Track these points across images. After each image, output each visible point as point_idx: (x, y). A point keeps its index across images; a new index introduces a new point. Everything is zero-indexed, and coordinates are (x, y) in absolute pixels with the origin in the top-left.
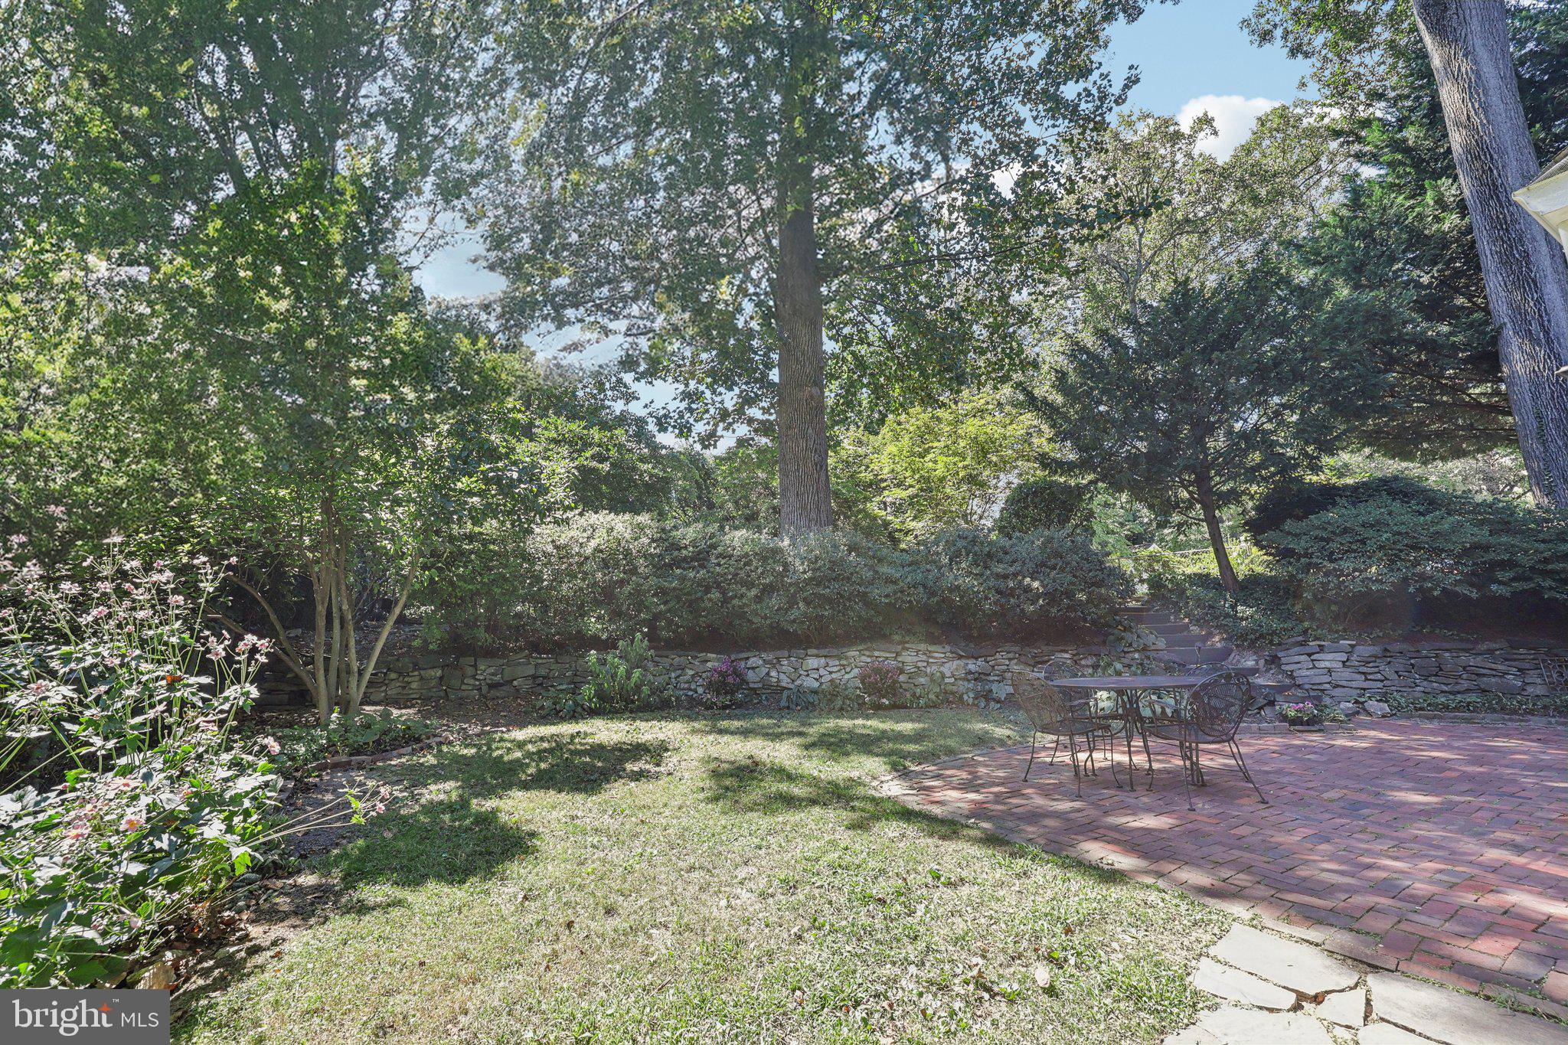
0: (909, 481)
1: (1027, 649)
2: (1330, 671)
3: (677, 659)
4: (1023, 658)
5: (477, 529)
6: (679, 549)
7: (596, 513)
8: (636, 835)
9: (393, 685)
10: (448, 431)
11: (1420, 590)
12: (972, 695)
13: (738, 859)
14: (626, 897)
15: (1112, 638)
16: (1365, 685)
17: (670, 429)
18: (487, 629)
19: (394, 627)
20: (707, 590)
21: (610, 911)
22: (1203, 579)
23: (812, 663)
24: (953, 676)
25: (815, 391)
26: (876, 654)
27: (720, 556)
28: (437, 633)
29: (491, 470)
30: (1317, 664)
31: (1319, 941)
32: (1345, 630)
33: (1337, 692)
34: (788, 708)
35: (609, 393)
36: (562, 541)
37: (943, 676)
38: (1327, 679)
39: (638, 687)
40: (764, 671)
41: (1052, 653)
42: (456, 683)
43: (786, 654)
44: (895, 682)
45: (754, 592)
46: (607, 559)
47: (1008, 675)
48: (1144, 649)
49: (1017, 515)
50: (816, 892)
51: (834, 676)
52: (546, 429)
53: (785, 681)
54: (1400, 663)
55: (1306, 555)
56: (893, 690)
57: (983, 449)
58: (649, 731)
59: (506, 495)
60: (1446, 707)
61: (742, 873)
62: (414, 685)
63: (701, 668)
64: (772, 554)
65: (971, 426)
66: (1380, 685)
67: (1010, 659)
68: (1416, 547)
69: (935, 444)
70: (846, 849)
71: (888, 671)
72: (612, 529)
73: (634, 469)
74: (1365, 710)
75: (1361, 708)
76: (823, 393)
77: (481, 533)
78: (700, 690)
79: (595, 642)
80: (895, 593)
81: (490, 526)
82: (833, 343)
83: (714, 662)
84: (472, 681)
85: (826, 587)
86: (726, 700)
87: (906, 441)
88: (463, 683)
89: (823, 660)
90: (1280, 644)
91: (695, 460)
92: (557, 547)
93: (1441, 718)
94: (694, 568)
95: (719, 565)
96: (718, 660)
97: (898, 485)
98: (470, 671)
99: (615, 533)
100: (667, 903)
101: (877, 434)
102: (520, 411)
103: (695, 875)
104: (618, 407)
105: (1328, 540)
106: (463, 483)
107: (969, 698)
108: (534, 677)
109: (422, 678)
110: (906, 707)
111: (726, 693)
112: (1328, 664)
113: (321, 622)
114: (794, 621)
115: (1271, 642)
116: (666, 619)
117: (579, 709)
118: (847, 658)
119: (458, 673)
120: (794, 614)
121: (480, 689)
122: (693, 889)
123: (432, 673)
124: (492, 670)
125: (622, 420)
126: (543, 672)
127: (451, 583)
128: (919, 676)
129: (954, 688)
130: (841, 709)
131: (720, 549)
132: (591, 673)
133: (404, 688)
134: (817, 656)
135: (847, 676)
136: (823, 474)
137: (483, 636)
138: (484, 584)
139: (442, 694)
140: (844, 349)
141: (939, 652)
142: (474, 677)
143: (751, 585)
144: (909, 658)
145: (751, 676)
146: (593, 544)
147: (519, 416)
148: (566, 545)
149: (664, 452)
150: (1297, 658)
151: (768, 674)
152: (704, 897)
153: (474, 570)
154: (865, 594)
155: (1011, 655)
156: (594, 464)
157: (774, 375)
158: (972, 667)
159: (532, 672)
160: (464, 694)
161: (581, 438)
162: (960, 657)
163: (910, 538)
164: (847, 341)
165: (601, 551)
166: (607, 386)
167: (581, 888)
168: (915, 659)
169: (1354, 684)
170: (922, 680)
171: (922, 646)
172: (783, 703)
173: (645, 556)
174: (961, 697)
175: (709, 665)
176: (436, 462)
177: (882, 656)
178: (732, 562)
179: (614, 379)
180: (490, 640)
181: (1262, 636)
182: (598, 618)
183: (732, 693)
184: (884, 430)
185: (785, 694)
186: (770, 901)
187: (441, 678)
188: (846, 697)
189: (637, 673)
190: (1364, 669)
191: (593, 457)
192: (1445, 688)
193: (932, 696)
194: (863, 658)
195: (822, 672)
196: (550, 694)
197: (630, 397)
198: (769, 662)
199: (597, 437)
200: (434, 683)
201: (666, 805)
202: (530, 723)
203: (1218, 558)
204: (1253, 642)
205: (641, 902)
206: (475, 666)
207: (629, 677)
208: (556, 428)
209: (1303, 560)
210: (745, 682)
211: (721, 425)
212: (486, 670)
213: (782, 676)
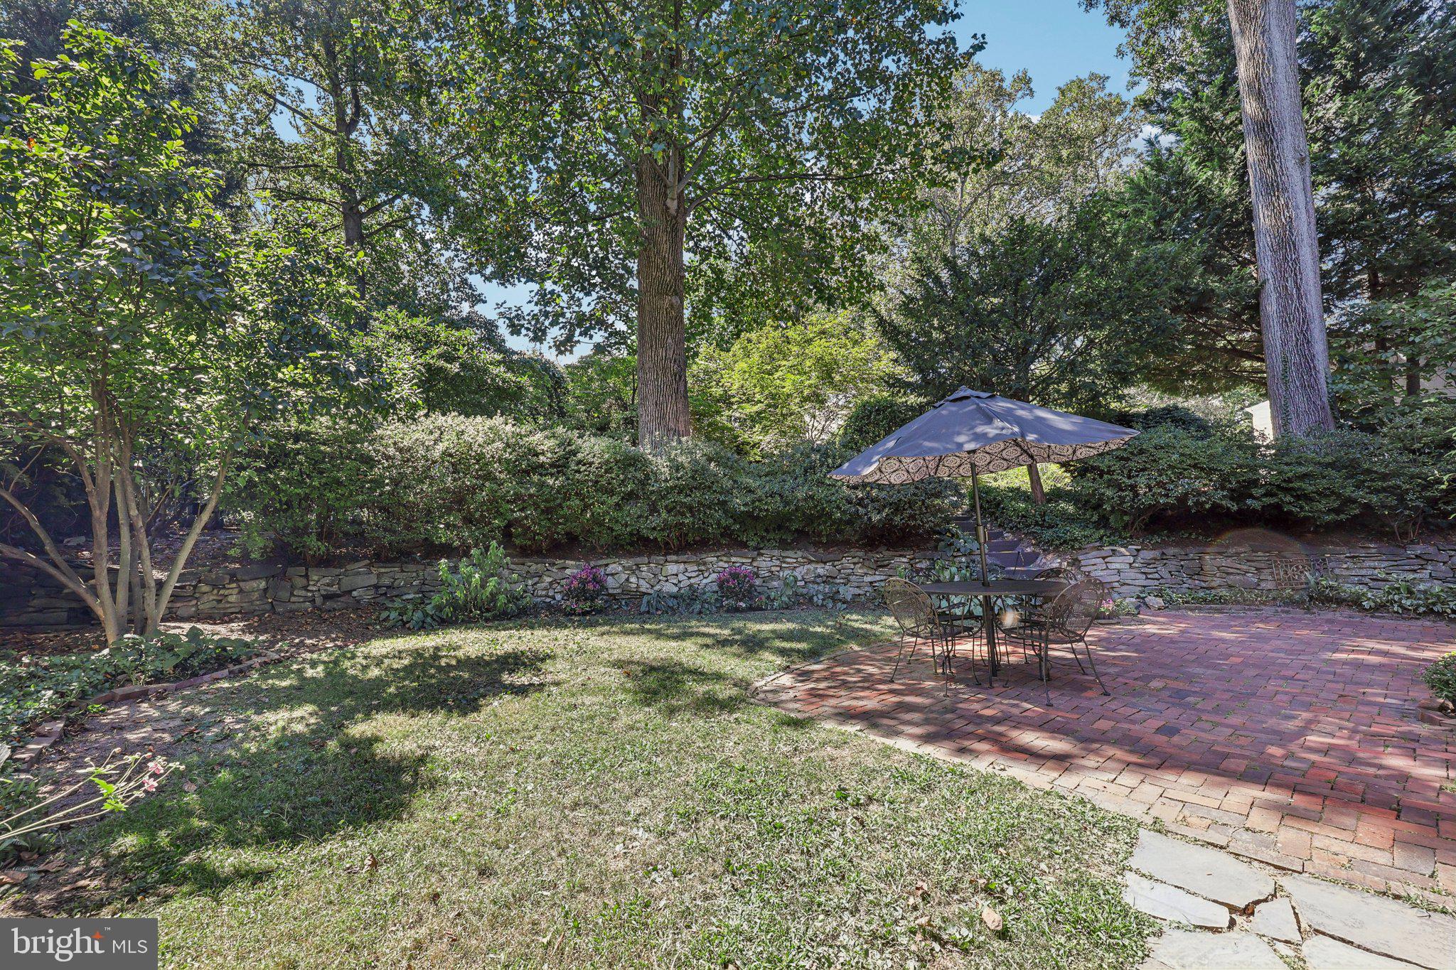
0: (758, 397)
1: (870, 554)
2: (1119, 571)
3: (534, 567)
4: (867, 563)
5: (303, 427)
6: (537, 455)
7: (444, 414)
8: (507, 766)
9: (205, 598)
10: (265, 311)
11: (1197, 503)
12: (821, 597)
13: (627, 790)
14: (503, 849)
15: (942, 543)
16: (1145, 583)
17: (524, 331)
18: (320, 537)
19: (202, 534)
20: (567, 498)
21: (484, 872)
22: (1017, 492)
23: (672, 568)
24: (803, 579)
25: (675, 300)
26: (733, 559)
27: (579, 462)
28: (260, 542)
29: (323, 357)
30: (1110, 566)
31: (1224, 844)
32: (1131, 537)
33: (1124, 589)
34: (648, 612)
35: (453, 294)
36: (406, 443)
37: (796, 580)
38: (1117, 578)
39: (493, 596)
40: (624, 577)
41: (892, 557)
42: (284, 595)
43: (646, 560)
44: (752, 586)
45: (616, 499)
46: (457, 462)
47: (852, 578)
48: (970, 554)
49: (860, 431)
50: (721, 825)
51: (692, 581)
52: (384, 322)
53: (644, 587)
54: (1173, 565)
55: (1108, 473)
56: (750, 593)
57: (827, 370)
58: (509, 640)
59: (342, 388)
60: (1205, 600)
61: (634, 807)
62: (233, 599)
63: (560, 575)
64: (632, 462)
65: (817, 348)
66: (1157, 583)
67: (855, 564)
68: (1195, 466)
69: (784, 363)
70: (743, 769)
71: (745, 576)
72: (463, 432)
73: (485, 371)
74: (1145, 604)
75: (1142, 604)
76: (682, 302)
77: (309, 433)
78: (558, 597)
79: (447, 550)
80: (753, 502)
81: (321, 424)
82: (691, 255)
83: (573, 568)
84: (303, 593)
85: (687, 496)
86: (586, 606)
87: (756, 357)
88: (292, 594)
89: (682, 566)
90: (1080, 549)
91: (547, 367)
92: (400, 450)
93: (1200, 609)
94: (552, 475)
95: (578, 471)
96: (577, 567)
97: (748, 401)
98: (300, 582)
99: (466, 437)
100: (554, 854)
101: (728, 351)
102: (354, 297)
103: (581, 813)
104: (465, 308)
105: (1127, 459)
106: (287, 372)
107: (818, 600)
108: (376, 587)
109: (241, 591)
110: (761, 609)
111: (586, 599)
112: (1118, 566)
113: (101, 531)
114: (654, 529)
115: (1073, 547)
116: (522, 526)
117: (429, 620)
118: (705, 564)
119: (288, 585)
120: (655, 521)
121: (313, 601)
122: (582, 832)
123: (254, 584)
124: (327, 580)
125: (469, 321)
126: (387, 581)
127: (275, 487)
128: (772, 580)
129: (805, 591)
130: (700, 613)
131: (580, 456)
132: (443, 583)
133: (219, 601)
134: (677, 562)
135: (705, 581)
136: (682, 384)
137: (314, 544)
138: (314, 487)
139: (268, 607)
140: (702, 261)
141: (792, 556)
142: (305, 588)
143: (611, 493)
144: (765, 563)
145: (610, 582)
146: (441, 447)
147: (355, 303)
148: (409, 449)
149: (515, 357)
150: (1094, 561)
151: (627, 580)
152: (596, 841)
153: (301, 473)
154: (725, 502)
155: (856, 560)
156: (442, 363)
157: (634, 283)
158: (820, 571)
159: (374, 581)
160: (294, 607)
161: (425, 335)
162: (810, 562)
163: (757, 451)
164: (705, 254)
165: (451, 455)
166: (451, 286)
167: (446, 844)
168: (770, 564)
169: (1137, 583)
170: (775, 584)
171: (776, 552)
172: (643, 608)
173: (500, 461)
174: (811, 599)
175: (568, 572)
176: (249, 346)
177: (740, 561)
178: (593, 469)
179: (458, 279)
180: (323, 548)
181: (1065, 542)
182: (448, 526)
183: (592, 600)
184: (736, 347)
185: (645, 599)
186: (672, 840)
187: (265, 590)
188: (705, 601)
189: (492, 582)
190: (1146, 570)
191: (440, 356)
192: (1203, 584)
193: (785, 599)
194: (721, 564)
195: (681, 577)
196: (396, 605)
197: (477, 299)
198: (629, 568)
199: (443, 335)
200: (256, 595)
201: (536, 727)
202: (373, 637)
203: (1030, 474)
204: (1057, 547)
205: (521, 858)
206: (306, 576)
207: (483, 586)
208: (397, 323)
209: (1105, 476)
210: (604, 588)
211: (578, 331)
212: (320, 581)
213: (642, 582)
